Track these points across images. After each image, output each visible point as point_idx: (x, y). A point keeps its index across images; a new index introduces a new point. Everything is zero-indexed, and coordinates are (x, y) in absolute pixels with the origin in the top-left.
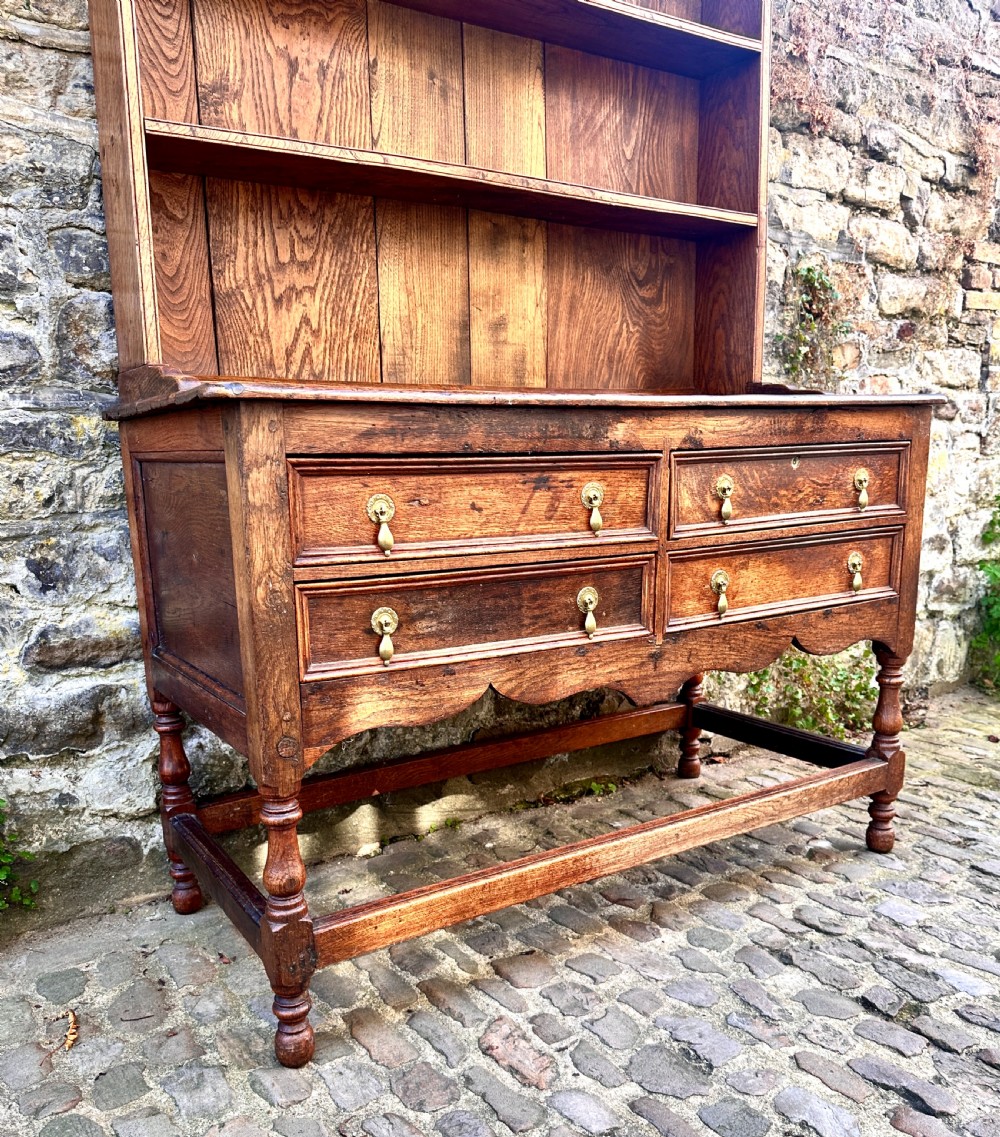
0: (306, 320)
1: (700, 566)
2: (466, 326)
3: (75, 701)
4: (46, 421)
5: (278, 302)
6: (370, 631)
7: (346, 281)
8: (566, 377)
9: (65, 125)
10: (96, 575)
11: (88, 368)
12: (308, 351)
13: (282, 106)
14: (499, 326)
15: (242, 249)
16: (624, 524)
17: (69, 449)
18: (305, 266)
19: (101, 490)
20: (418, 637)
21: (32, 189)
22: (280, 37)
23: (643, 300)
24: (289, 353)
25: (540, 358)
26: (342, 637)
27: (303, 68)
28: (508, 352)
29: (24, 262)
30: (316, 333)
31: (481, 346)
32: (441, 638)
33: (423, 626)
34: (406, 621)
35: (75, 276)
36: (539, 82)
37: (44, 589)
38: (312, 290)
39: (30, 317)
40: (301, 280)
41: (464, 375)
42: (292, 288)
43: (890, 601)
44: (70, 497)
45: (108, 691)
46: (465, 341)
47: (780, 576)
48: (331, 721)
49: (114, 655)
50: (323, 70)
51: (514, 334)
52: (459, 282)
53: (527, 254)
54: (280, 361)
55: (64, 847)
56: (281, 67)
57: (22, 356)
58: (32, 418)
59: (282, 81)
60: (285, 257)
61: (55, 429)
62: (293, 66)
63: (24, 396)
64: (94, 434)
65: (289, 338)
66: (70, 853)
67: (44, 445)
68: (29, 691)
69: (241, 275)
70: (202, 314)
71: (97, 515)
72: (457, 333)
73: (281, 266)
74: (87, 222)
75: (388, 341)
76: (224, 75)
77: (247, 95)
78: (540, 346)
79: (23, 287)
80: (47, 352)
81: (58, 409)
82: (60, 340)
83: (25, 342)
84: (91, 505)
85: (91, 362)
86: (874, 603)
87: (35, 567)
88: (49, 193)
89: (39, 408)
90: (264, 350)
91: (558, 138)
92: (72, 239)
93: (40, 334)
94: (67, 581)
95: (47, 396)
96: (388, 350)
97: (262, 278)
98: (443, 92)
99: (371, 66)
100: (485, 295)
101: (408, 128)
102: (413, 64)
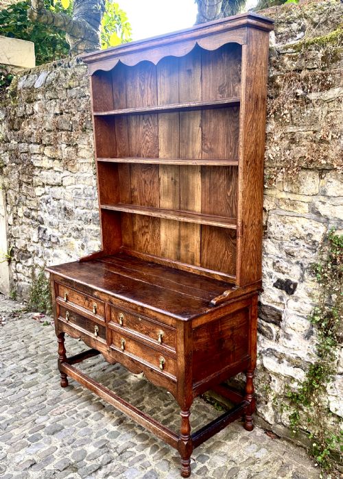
0: (146, 239)
1: (118, 335)
2: (179, 244)
5: (142, 234)
7: (154, 231)
12: (147, 247)
14: (187, 246)
15: (137, 223)
18: (147, 227)
22: (143, 176)
24: (144, 246)
25: (199, 257)
27: (147, 182)
28: (190, 254)
30: (148, 243)
31: (183, 251)
36: (200, 178)
38: (148, 233)
40: (146, 230)
41: (178, 258)
42: (145, 232)
43: (174, 381)
46: (179, 249)
47: (139, 350)
50: (150, 182)
51: (191, 250)
52: (177, 233)
53: (195, 227)
54: (143, 248)
56: (143, 182)
59: (143, 186)
60: (143, 224)
62: (145, 182)
65: (144, 243)
70: (131, 236)
72: (177, 247)
73: (143, 227)
75: (162, 247)
76: (135, 186)
77: (138, 190)
78: (198, 254)
86: (168, 379)
90: (140, 245)
97: (140, 229)
98: (175, 183)
99: (159, 179)
100: (183, 237)
101: (167, 194)
102: (168, 178)
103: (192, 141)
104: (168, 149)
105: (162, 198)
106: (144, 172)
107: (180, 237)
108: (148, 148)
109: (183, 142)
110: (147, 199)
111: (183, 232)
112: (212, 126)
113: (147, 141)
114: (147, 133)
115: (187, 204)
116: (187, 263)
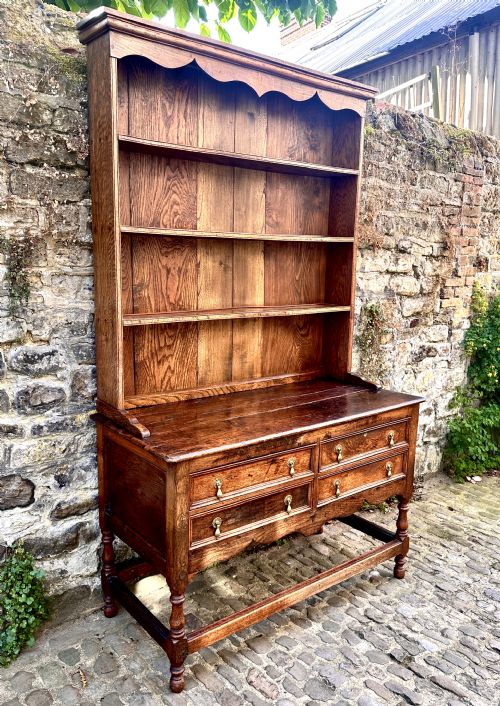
0: (169, 367)
1: (330, 480)
2: (231, 358)
3: (69, 531)
4: (66, 419)
5: (159, 363)
6: (212, 527)
7: (185, 350)
8: (270, 372)
9: (80, 305)
10: (81, 478)
11: (83, 396)
12: (169, 379)
13: (164, 287)
14: (243, 357)
15: (146, 345)
16: (302, 471)
17: (75, 429)
18: (169, 347)
19: (85, 443)
20: (228, 526)
21: (67, 330)
22: (164, 261)
23: (302, 335)
24: (162, 382)
25: (259, 366)
26: (203, 531)
27: (172, 271)
28: (247, 365)
29: (61, 359)
30: (173, 372)
31: (236, 365)
32: (236, 525)
33: (230, 521)
34: (225, 520)
35: (80, 361)
36: (262, 257)
37: (61, 486)
38: (172, 356)
39: (63, 379)
40: (167, 352)
41: (229, 378)
42: (164, 356)
43: (403, 479)
44: (72, 448)
45: (82, 524)
46: (230, 364)
47: (360, 476)
48: (198, 563)
49: (85, 509)
50: (180, 270)
51: (249, 359)
52: (228, 341)
53: (256, 327)
54: (159, 385)
55: (61, 592)
56: (164, 272)
57: (58, 396)
58: (61, 419)
59: (164, 278)
60: (162, 344)
61: (68, 421)
62: (168, 271)
63: (58, 411)
64: (84, 422)
65: (162, 376)
66: (62, 595)
67: (64, 429)
68: (52, 529)
69: (146, 355)
70: (130, 372)
71: (82, 453)
72: (227, 362)
73: (161, 348)
74: (87, 340)
75: (200, 370)
76: (143, 280)
77: (151, 286)
78: (260, 361)
79: (61, 369)
80: (68, 393)
81: (71, 413)
82: (72, 386)
83: (60, 390)
84: (80, 450)
85: (84, 393)
86: (397, 481)
87: (58, 478)
88: (73, 331)
89: (64, 414)
90: (153, 382)
91: (269, 277)
92: (80, 347)
93: (65, 386)
94: (69, 482)
95: (66, 409)
96: (200, 373)
97: (153, 354)
98: (225, 269)
99: (198, 265)
100: (238, 345)
101: (211, 286)
102: (214, 261)
103: (253, 209)
104: (214, 218)
105: (202, 294)
106: (166, 255)
107: (232, 345)
108: (176, 214)
109: (239, 210)
110: (172, 300)
111: (238, 338)
112: (280, 194)
113: (175, 203)
114: (174, 188)
115: (244, 297)
116: (242, 379)
